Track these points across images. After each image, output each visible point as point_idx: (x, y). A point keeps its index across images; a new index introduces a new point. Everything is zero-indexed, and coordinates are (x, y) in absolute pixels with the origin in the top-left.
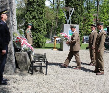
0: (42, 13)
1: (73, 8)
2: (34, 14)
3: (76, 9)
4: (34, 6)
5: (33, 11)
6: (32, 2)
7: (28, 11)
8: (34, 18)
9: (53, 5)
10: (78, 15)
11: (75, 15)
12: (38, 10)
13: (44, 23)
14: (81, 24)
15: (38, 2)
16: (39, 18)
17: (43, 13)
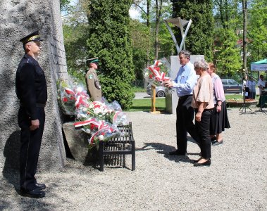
0: (122, 35)
1: (188, 20)
2: (105, 37)
3: (196, 21)
4: (106, 19)
5: (104, 32)
6: (100, 11)
7: (92, 31)
8: (105, 47)
9: (148, 15)
10: (202, 34)
11: (195, 33)
12: (113, 29)
13: (128, 56)
14: (210, 52)
15: (112, 11)
16: (118, 46)
17: (124, 34)
